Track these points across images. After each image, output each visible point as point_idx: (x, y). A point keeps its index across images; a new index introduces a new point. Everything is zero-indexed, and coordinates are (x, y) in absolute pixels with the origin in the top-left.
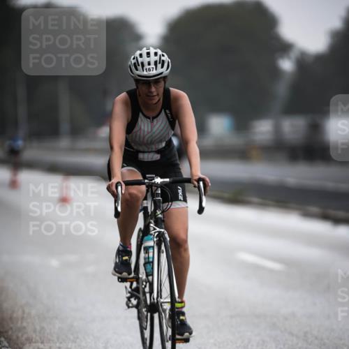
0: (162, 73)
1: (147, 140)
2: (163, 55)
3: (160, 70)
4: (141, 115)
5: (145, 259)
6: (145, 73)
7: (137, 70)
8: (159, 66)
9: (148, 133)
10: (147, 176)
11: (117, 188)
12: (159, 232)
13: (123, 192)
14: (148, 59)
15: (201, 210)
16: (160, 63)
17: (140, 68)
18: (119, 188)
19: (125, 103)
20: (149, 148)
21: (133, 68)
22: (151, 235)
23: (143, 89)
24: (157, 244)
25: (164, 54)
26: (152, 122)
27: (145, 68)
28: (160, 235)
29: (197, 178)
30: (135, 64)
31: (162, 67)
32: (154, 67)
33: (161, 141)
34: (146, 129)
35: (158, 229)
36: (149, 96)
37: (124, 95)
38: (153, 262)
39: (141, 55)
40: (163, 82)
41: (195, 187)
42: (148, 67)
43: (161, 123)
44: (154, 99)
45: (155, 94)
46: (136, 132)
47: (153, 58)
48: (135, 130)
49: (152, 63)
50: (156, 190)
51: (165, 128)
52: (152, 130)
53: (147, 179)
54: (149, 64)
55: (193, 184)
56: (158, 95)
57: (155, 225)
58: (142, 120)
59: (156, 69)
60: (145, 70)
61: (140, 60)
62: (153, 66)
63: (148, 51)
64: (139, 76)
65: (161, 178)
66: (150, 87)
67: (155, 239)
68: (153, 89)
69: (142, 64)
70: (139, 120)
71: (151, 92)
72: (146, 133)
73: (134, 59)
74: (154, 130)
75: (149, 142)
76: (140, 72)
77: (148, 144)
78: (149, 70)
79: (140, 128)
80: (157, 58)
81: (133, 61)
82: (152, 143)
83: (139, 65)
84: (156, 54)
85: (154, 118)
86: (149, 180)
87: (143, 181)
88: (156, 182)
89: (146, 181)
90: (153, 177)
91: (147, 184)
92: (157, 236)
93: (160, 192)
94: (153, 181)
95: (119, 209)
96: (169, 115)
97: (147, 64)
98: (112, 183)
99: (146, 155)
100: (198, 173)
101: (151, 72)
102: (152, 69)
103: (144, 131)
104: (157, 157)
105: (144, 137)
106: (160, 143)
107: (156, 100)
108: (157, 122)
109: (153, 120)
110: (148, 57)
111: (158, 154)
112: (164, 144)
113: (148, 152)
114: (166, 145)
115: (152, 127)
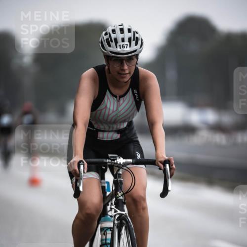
0: (136, 51)
1: (111, 119)
2: (137, 33)
3: (134, 48)
4: (108, 92)
6: (118, 50)
7: (110, 46)
8: (133, 43)
9: (113, 112)
10: (110, 155)
11: (79, 167)
12: (121, 215)
14: (122, 36)
15: (164, 193)
16: (134, 40)
17: (113, 44)
18: (82, 167)
21: (105, 44)
24: (117, 227)
27: (118, 45)
28: (121, 218)
30: (107, 39)
31: (136, 44)
32: (128, 43)
34: (112, 108)
35: (119, 212)
37: (91, 71)
39: (114, 31)
41: (160, 169)
42: (122, 44)
44: (125, 77)
45: (127, 72)
46: (101, 110)
47: (127, 35)
48: (100, 108)
49: (126, 39)
50: (119, 170)
51: (131, 109)
52: (117, 109)
53: (109, 159)
54: (123, 40)
55: (158, 166)
56: (130, 73)
58: (108, 98)
59: (130, 47)
60: (118, 47)
61: (113, 36)
62: (126, 42)
63: (121, 27)
64: (112, 52)
65: (124, 158)
66: (122, 64)
67: (116, 222)
68: (126, 67)
70: (106, 97)
71: (124, 70)
72: (111, 112)
73: (106, 34)
76: (113, 49)
78: (123, 47)
79: (106, 107)
80: (131, 35)
81: (105, 37)
83: (112, 41)
84: (129, 30)
85: (121, 97)
86: (112, 160)
87: (105, 160)
88: (119, 163)
89: (108, 161)
90: (116, 157)
91: (109, 164)
92: (118, 218)
93: (121, 173)
94: (116, 161)
95: (81, 189)
96: (137, 95)
97: (121, 40)
98: (74, 162)
99: (106, 134)
100: (163, 155)
101: (125, 49)
102: (126, 46)
103: (109, 109)
104: (117, 136)
105: (109, 115)
106: (122, 124)
107: (128, 78)
108: (124, 101)
109: (119, 99)
110: (121, 33)
111: (118, 133)
112: (125, 125)
113: (109, 131)
114: (127, 126)
115: (118, 106)
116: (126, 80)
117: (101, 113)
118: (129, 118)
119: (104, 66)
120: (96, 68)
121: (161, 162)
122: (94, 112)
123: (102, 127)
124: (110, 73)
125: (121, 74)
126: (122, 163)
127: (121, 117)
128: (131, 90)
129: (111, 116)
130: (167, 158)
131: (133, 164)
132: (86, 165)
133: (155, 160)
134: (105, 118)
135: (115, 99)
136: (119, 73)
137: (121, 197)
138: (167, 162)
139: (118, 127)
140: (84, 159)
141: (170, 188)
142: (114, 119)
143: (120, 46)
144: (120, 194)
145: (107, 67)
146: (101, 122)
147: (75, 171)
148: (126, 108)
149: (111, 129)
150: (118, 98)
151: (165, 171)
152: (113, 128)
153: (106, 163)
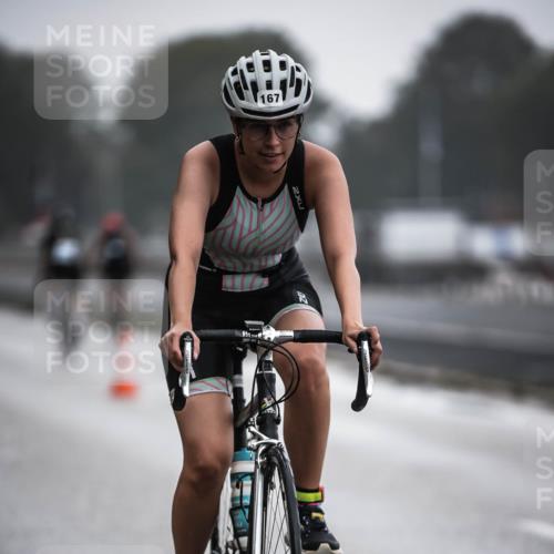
0: (295, 107)
1: (246, 248)
2: (298, 69)
3: (292, 101)
5: (233, 499)
6: (260, 105)
7: (242, 98)
9: (250, 232)
10: (248, 322)
11: (182, 346)
12: (269, 445)
13: (196, 356)
14: (267, 76)
15: (360, 402)
16: (291, 85)
17: (249, 93)
18: (188, 346)
20: (244, 265)
21: (233, 93)
22: (250, 449)
24: (263, 471)
25: (299, 65)
26: (261, 210)
27: (259, 95)
28: (270, 452)
29: (356, 332)
30: (237, 84)
31: (297, 94)
32: (280, 92)
33: (274, 253)
34: (246, 225)
35: (266, 439)
36: (266, 154)
37: (204, 146)
38: (251, 507)
39: (250, 66)
40: (296, 126)
41: (351, 351)
42: (266, 93)
45: (278, 150)
46: (226, 228)
47: (278, 75)
49: (276, 84)
50: (266, 354)
51: (287, 226)
52: (258, 227)
53: (246, 329)
54: (269, 85)
55: (347, 345)
56: (283, 153)
57: (260, 430)
58: (239, 203)
59: (284, 99)
60: (260, 100)
61: (249, 77)
62: (277, 90)
63: (266, 57)
64: (246, 110)
66: (268, 135)
67: (259, 460)
68: (276, 141)
69: (254, 85)
71: (271, 147)
72: (245, 232)
73: (234, 73)
75: (250, 250)
76: (249, 103)
77: (246, 256)
78: (270, 99)
79: (235, 222)
80: (286, 74)
81: (233, 79)
82: (255, 254)
83: (246, 88)
84: (283, 65)
85: (265, 201)
86: (252, 333)
87: (237, 333)
88: (266, 338)
89: (244, 333)
90: (260, 327)
91: (245, 340)
92: (264, 452)
93: (271, 359)
94: (260, 335)
95: (186, 391)
96: (298, 198)
97: (265, 86)
98: (173, 335)
99: (238, 279)
100: (357, 323)
101: (274, 104)
102: (275, 98)
103: (242, 227)
104: (262, 282)
105: (240, 240)
106: (270, 257)
107: (280, 163)
108: (272, 211)
109: (262, 206)
110: (266, 71)
111: (264, 276)
112: (278, 258)
113: (244, 273)
114: (282, 260)
115: (261, 220)
116: (276, 167)
117: (224, 234)
118: (285, 244)
119: (231, 137)
120: (215, 141)
121: (352, 337)
122: (212, 233)
123: (229, 265)
124: (243, 153)
125: (266, 155)
126: (272, 339)
127: (267, 243)
128: (286, 187)
130: (365, 328)
131: (295, 340)
132: (197, 342)
133: (341, 334)
134: (234, 246)
135: (254, 205)
136: (260, 153)
137: (271, 409)
138: (366, 336)
139: (263, 264)
140: (194, 329)
141: (369, 390)
142: (251, 246)
143: (263, 97)
144: (268, 403)
145: (237, 141)
146: (228, 255)
147: (175, 353)
148: (278, 224)
149: (248, 269)
150: (260, 203)
151: (360, 355)
152: (252, 266)
153: (242, 338)
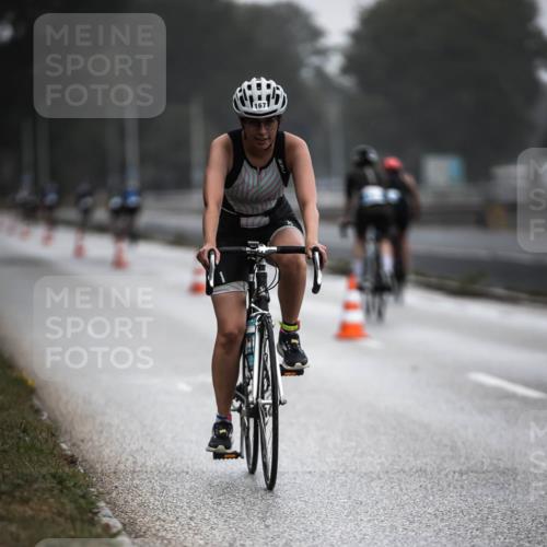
0: (275, 111)
2: (278, 89)
3: (273, 107)
4: (245, 162)
6: (254, 110)
7: (244, 105)
8: (272, 101)
9: (253, 187)
12: (263, 315)
13: (217, 262)
14: (259, 93)
16: (273, 98)
17: (248, 103)
18: (213, 257)
19: (226, 147)
21: (239, 103)
22: (252, 318)
23: (251, 130)
25: (279, 86)
26: (259, 173)
27: (254, 104)
29: (312, 247)
30: (241, 98)
31: (276, 103)
32: (266, 102)
34: (251, 182)
35: (261, 311)
36: (259, 139)
37: (224, 137)
39: (249, 87)
40: (276, 122)
42: (258, 102)
43: (270, 176)
44: (264, 144)
45: (266, 137)
46: (238, 186)
47: (265, 92)
48: (236, 183)
49: (264, 97)
51: (276, 183)
52: (258, 185)
53: (248, 246)
54: (260, 98)
55: (308, 254)
56: (270, 138)
57: (257, 306)
58: (246, 170)
59: (268, 105)
60: (254, 106)
61: (248, 93)
62: (264, 101)
63: (259, 82)
64: (246, 113)
66: (259, 127)
68: (264, 131)
69: (251, 98)
70: (243, 169)
71: (262, 135)
72: (250, 188)
73: (240, 91)
74: (262, 183)
76: (248, 109)
78: (260, 106)
79: (244, 181)
80: (270, 92)
81: (239, 95)
83: (246, 99)
84: (269, 86)
85: (261, 169)
86: (252, 248)
87: (243, 249)
88: (260, 251)
89: (248, 249)
90: (257, 244)
92: (260, 318)
93: (265, 264)
94: (256, 250)
95: (212, 284)
96: (282, 166)
97: (257, 98)
98: (204, 250)
99: (250, 220)
101: (262, 109)
102: (263, 105)
103: (248, 184)
104: (265, 221)
107: (269, 144)
108: (266, 174)
109: (260, 171)
110: (258, 90)
111: (266, 216)
115: (259, 180)
119: (240, 131)
120: (231, 134)
122: (229, 190)
126: (264, 252)
128: (274, 159)
129: (251, 193)
131: (278, 252)
132: (218, 254)
135: (255, 171)
136: (255, 138)
137: (264, 293)
143: (256, 104)
144: (262, 289)
148: (270, 182)
149: (256, 213)
150: (258, 170)
152: (258, 210)
153: (246, 252)
